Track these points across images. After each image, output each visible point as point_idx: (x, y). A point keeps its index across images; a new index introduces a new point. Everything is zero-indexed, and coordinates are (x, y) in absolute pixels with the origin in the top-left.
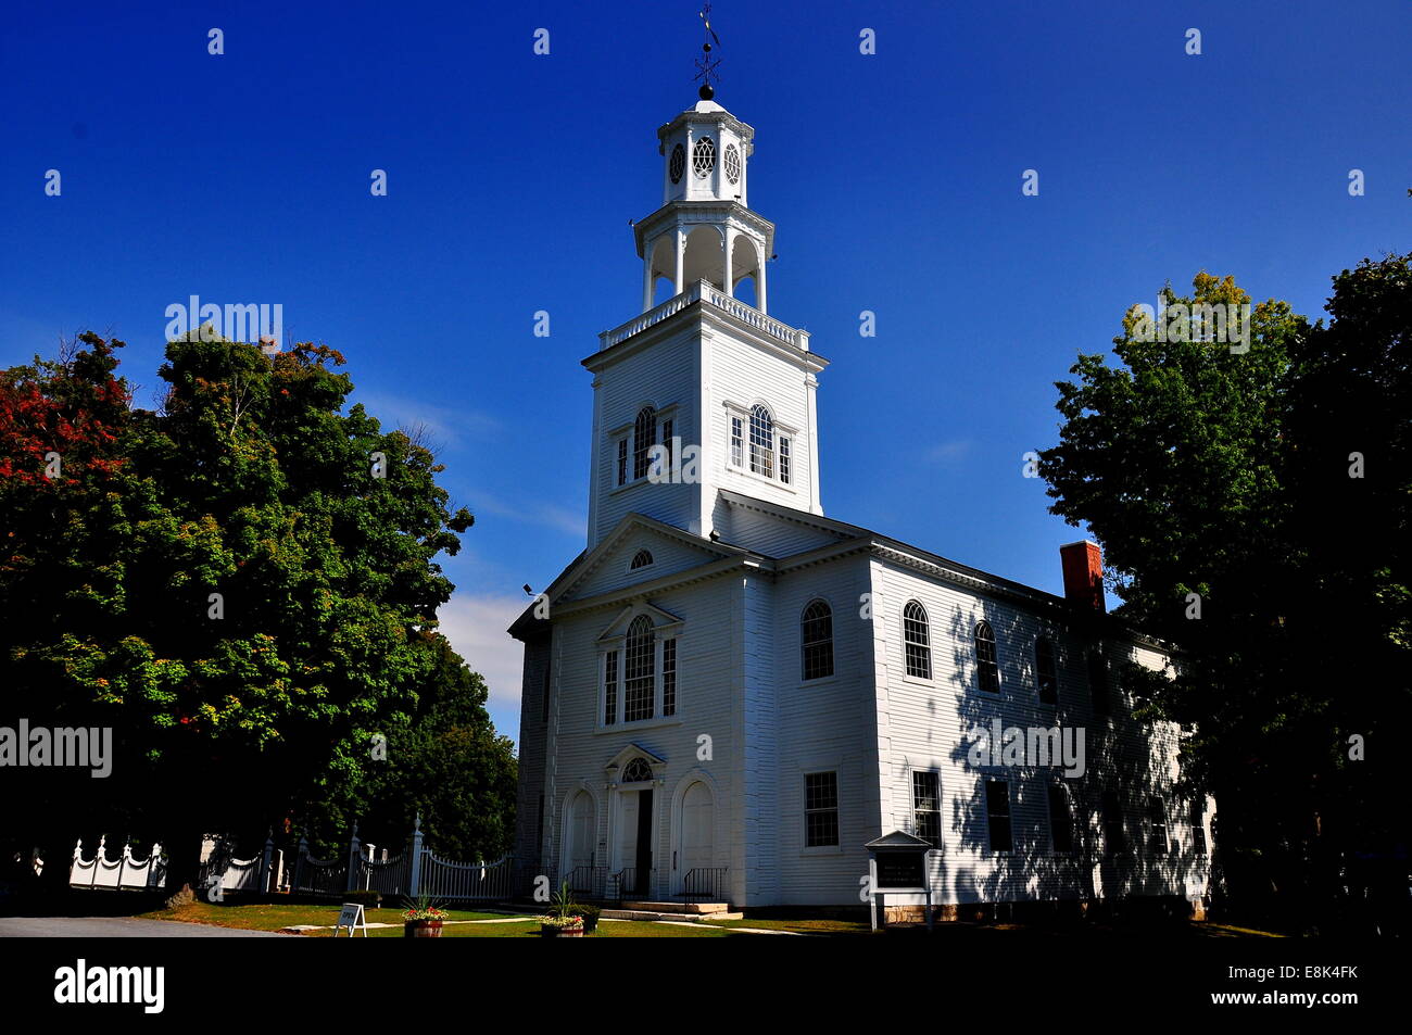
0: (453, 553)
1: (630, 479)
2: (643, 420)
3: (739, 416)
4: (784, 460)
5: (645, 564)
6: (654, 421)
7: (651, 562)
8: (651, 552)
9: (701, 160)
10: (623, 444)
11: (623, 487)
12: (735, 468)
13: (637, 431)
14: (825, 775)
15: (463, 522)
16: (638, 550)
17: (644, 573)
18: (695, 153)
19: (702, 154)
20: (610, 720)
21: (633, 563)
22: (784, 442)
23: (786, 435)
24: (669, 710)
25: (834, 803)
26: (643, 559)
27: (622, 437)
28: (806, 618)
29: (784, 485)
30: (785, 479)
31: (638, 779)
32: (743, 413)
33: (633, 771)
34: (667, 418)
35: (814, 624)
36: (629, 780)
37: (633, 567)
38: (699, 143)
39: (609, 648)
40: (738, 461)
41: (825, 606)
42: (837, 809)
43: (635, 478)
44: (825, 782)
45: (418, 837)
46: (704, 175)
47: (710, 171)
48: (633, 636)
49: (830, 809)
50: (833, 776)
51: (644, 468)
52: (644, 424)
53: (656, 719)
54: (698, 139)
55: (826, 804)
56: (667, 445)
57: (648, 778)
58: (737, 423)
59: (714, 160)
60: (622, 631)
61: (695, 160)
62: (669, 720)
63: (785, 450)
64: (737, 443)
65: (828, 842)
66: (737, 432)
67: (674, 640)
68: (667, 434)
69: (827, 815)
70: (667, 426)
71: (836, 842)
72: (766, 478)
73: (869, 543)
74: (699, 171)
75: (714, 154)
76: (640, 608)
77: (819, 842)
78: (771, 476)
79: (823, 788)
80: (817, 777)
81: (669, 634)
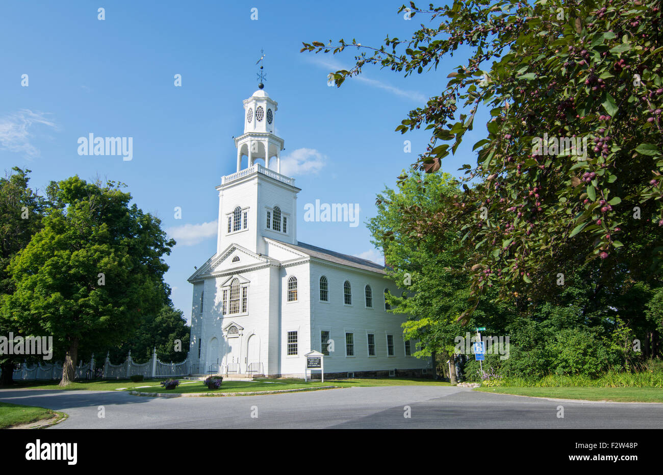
0: (169, 254)
1: (232, 232)
3: (270, 211)
4: (285, 225)
5: (237, 261)
6: (241, 212)
7: (239, 260)
8: (239, 257)
9: (258, 115)
10: (230, 218)
11: (230, 233)
12: (268, 229)
13: (235, 214)
14: (294, 332)
15: (172, 243)
16: (234, 257)
17: (237, 264)
18: (257, 112)
19: (259, 112)
20: (224, 313)
22: (285, 219)
23: (285, 216)
24: (244, 310)
25: (296, 341)
26: (236, 259)
27: (229, 216)
28: (289, 281)
29: (284, 233)
30: (285, 231)
31: (234, 333)
32: (271, 209)
33: (232, 331)
34: (245, 211)
35: (292, 283)
36: (231, 333)
37: (233, 261)
38: (258, 108)
39: (225, 289)
40: (269, 227)
41: (295, 278)
42: (298, 343)
43: (234, 230)
44: (294, 334)
45: (155, 355)
46: (259, 121)
47: (261, 120)
48: (232, 285)
49: (295, 343)
50: (296, 332)
51: (237, 228)
52: (237, 212)
53: (240, 313)
54: (258, 106)
55: (294, 342)
56: (245, 220)
57: (237, 333)
58: (269, 213)
59: (263, 115)
60: (229, 283)
61: (256, 115)
62: (245, 313)
63: (285, 221)
64: (269, 220)
65: (294, 354)
66: (269, 216)
67: (246, 287)
68: (245, 217)
69: (294, 345)
70: (246, 214)
71: (297, 354)
72: (278, 232)
73: (309, 259)
74: (258, 119)
75: (263, 113)
76: (235, 276)
77: (292, 354)
78: (280, 231)
79: (293, 336)
80: (292, 332)
81: (244, 285)
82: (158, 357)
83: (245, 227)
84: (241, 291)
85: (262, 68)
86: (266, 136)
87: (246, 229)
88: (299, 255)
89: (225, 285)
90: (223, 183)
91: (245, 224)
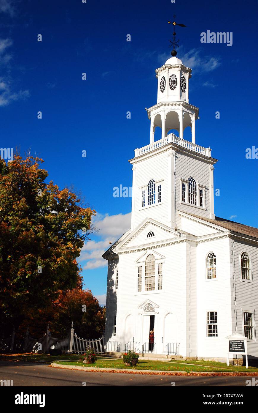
1: (146, 206)
2: (151, 184)
4: (201, 198)
5: (152, 236)
6: (155, 185)
7: (154, 235)
8: (154, 233)
9: (172, 83)
10: (144, 192)
11: (144, 208)
12: (183, 202)
13: (149, 188)
14: (213, 313)
16: (149, 231)
17: (151, 239)
18: (170, 81)
19: (172, 81)
20: (139, 290)
21: (148, 235)
22: (201, 191)
23: (201, 189)
24: (160, 288)
25: (216, 322)
26: (151, 234)
27: (143, 189)
28: (207, 258)
29: (201, 207)
30: (201, 205)
31: (149, 311)
32: (186, 182)
33: (148, 309)
34: (159, 184)
35: (210, 260)
36: (146, 311)
37: (148, 237)
38: (171, 76)
39: (140, 265)
40: (184, 200)
41: (214, 254)
42: (218, 324)
43: (149, 205)
44: (213, 315)
45: (72, 330)
46: (173, 89)
47: (175, 88)
48: (147, 262)
49: (215, 324)
50: (216, 313)
51: (151, 201)
52: (151, 186)
53: (156, 290)
54: (170, 74)
55: (214, 322)
56: (160, 194)
57: (153, 311)
58: (184, 186)
59: (176, 83)
60: (144, 259)
61: (169, 83)
62: (160, 291)
63: (201, 194)
64: (184, 193)
65: (214, 335)
66: (184, 189)
67: (162, 264)
68: (160, 190)
69: (214, 326)
70: (160, 187)
71: (217, 335)
72: (194, 205)
73: (229, 233)
74: (171, 88)
75: (176, 81)
76: (150, 252)
77: (211, 335)
78: (196, 204)
79: (213, 317)
80: (211, 313)
81: (160, 262)
82: (75, 332)
83: (159, 201)
84: (157, 267)
85: (174, 34)
86: (179, 104)
87: (160, 203)
88: (217, 229)
89: (138, 261)
90: (136, 156)
91: (160, 197)
